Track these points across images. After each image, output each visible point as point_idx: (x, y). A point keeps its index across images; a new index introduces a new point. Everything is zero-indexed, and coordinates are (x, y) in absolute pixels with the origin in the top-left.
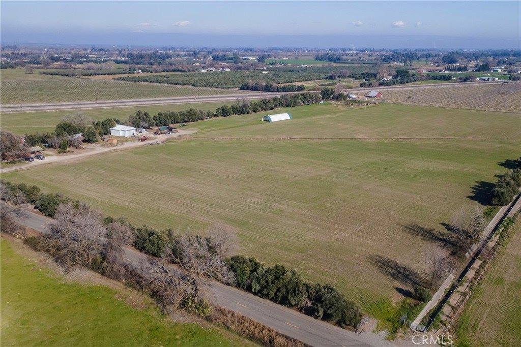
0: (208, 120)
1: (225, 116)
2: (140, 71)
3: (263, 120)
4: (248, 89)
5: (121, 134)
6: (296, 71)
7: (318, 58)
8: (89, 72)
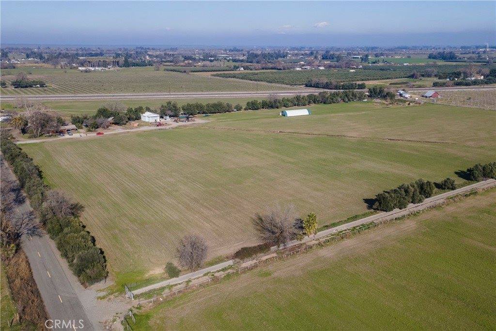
0: (236, 113)
1: (253, 110)
2: (242, 69)
3: (281, 114)
4: (311, 86)
5: (147, 120)
6: (387, 70)
7: (431, 57)
8: (205, 68)
